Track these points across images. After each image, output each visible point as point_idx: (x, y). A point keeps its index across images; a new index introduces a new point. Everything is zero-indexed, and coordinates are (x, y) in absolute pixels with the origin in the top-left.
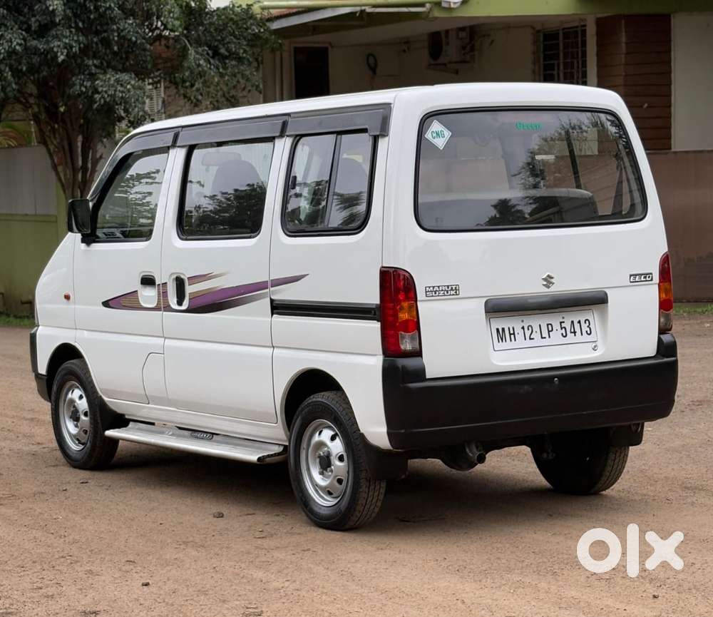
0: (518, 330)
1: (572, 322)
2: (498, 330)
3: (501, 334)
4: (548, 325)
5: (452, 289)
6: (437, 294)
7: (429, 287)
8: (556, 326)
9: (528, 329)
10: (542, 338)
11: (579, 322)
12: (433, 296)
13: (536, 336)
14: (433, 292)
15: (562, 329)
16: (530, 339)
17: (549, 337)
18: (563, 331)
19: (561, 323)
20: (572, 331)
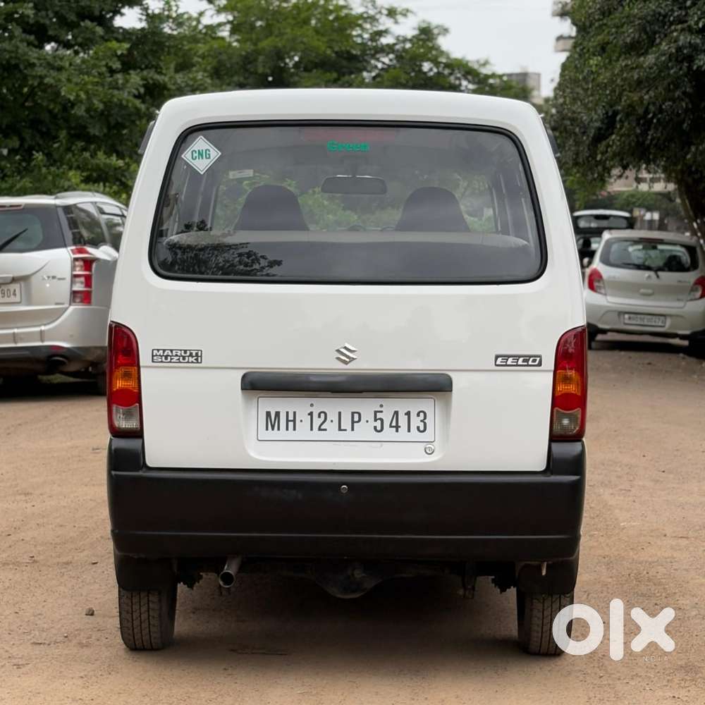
0: (303, 416)
1: (396, 413)
2: (268, 414)
3: (272, 421)
4: (353, 414)
5: (191, 355)
6: (169, 359)
7: (158, 350)
8: (367, 415)
9: (319, 416)
10: (340, 429)
11: (408, 414)
12: (162, 362)
13: (331, 426)
14: (164, 357)
15: (376, 420)
16: (320, 429)
17: (353, 429)
18: (378, 424)
19: (376, 412)
20: (394, 424)
